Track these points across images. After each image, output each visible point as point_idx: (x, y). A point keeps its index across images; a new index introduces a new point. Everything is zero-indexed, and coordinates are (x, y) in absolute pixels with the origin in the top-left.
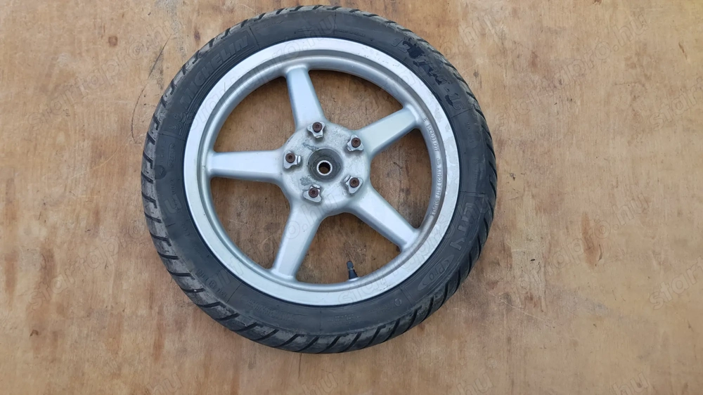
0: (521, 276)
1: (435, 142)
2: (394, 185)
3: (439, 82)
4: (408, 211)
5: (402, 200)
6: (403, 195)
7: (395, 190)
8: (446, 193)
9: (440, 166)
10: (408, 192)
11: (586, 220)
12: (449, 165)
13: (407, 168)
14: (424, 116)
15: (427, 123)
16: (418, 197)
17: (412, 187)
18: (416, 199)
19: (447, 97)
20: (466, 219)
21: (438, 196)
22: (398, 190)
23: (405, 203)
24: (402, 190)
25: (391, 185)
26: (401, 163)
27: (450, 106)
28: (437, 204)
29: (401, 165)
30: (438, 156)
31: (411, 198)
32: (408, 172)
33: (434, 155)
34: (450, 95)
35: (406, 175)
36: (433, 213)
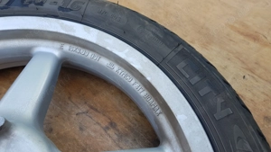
0: (254, 95)
1: (90, 55)
2: (95, 131)
3: (41, 4)
4: (130, 141)
5: (115, 137)
6: (111, 132)
7: (101, 135)
8: (149, 79)
9: (116, 68)
10: (112, 125)
11: (232, 27)
12: (122, 55)
13: (92, 108)
14: (57, 45)
15: (67, 47)
16: (125, 119)
17: (112, 116)
18: (125, 123)
19: (60, 8)
20: (196, 79)
21: (143, 93)
22: (103, 132)
23: (121, 136)
24: (106, 129)
25: (93, 134)
26: (83, 108)
27: (70, 13)
28: (151, 100)
29: (84, 110)
30: (104, 62)
31: (121, 126)
32: (96, 110)
33: (101, 67)
34: (61, 5)
35: (97, 113)
36: (158, 112)
